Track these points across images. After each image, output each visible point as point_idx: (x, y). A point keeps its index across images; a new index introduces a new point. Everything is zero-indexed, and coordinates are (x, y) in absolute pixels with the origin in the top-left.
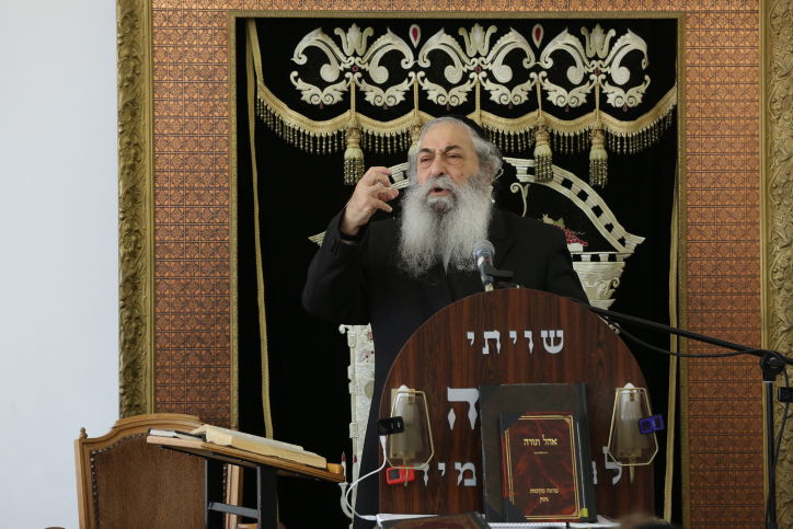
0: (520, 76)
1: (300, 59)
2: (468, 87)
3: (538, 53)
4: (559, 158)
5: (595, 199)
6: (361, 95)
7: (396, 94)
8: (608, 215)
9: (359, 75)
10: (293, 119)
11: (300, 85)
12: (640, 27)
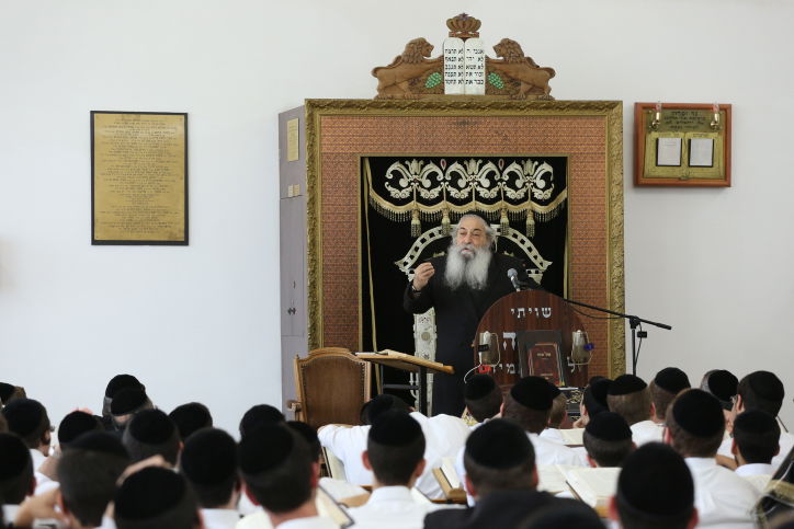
0: (493, 184)
1: (389, 176)
2: (468, 189)
3: (501, 173)
4: (513, 224)
5: (529, 243)
6: (418, 193)
7: (435, 193)
8: (535, 252)
9: (417, 183)
10: (386, 205)
11: (390, 189)
12: (550, 161)
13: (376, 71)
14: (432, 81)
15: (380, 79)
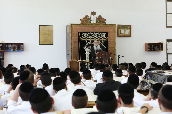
1: (83, 35)
3: (99, 34)
4: (100, 42)
6: (87, 37)
7: (89, 37)
10: (82, 39)
12: (106, 33)
13: (81, 20)
14: (89, 21)
15: (81, 21)
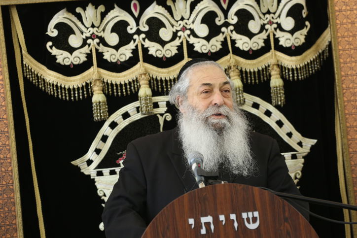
0: (214, 31)
2: (177, 42)
4: (248, 88)
5: (277, 115)
6: (100, 55)
7: (126, 53)
8: (288, 126)
9: (97, 40)
10: (52, 77)
11: (55, 51)
